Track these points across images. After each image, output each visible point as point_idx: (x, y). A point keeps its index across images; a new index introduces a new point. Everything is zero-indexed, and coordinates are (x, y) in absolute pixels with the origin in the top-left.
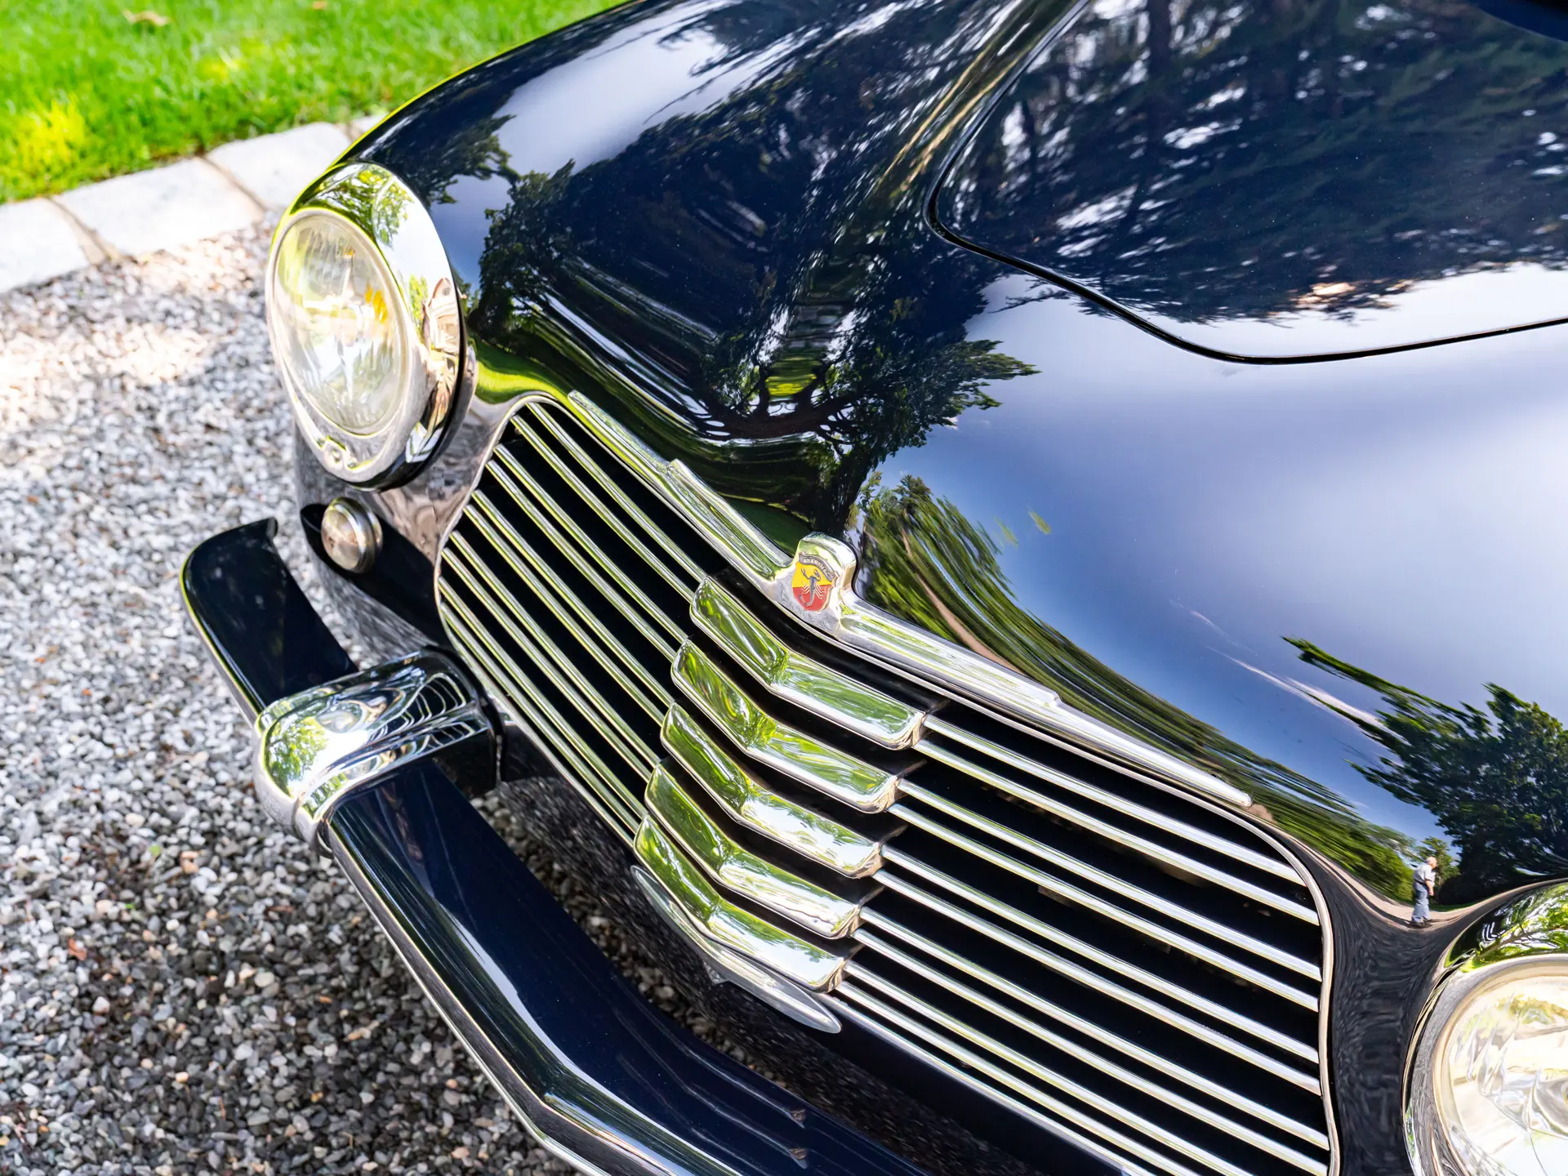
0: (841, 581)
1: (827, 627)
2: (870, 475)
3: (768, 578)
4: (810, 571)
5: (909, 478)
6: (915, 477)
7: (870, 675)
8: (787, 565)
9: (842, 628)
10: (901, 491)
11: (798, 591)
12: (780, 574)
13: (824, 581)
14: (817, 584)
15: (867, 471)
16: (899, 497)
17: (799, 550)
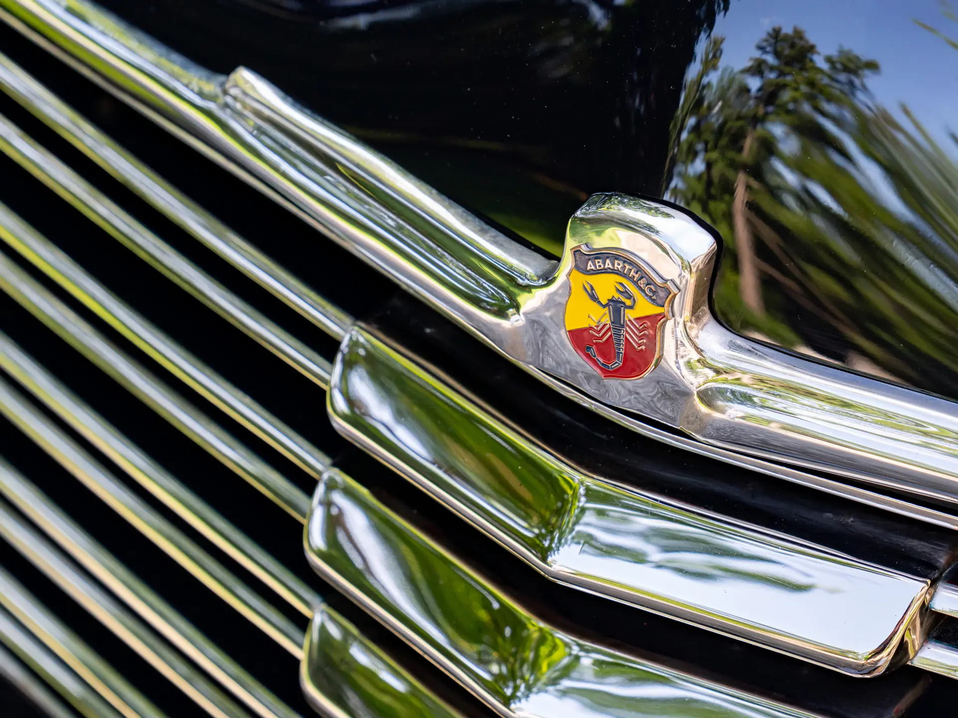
0: (684, 303)
1: (663, 412)
2: (701, 48)
3: (501, 313)
4: (606, 286)
5: (776, 34)
6: (787, 30)
7: (780, 506)
8: (548, 278)
9: (703, 408)
10: (758, 69)
11: (579, 338)
12: (530, 302)
13: (644, 308)
14: (630, 315)
15: (693, 41)
16: (754, 84)
17: (570, 242)
